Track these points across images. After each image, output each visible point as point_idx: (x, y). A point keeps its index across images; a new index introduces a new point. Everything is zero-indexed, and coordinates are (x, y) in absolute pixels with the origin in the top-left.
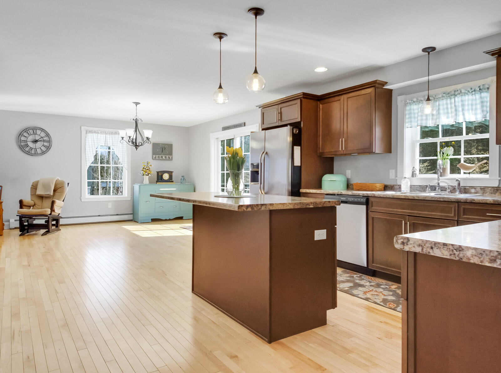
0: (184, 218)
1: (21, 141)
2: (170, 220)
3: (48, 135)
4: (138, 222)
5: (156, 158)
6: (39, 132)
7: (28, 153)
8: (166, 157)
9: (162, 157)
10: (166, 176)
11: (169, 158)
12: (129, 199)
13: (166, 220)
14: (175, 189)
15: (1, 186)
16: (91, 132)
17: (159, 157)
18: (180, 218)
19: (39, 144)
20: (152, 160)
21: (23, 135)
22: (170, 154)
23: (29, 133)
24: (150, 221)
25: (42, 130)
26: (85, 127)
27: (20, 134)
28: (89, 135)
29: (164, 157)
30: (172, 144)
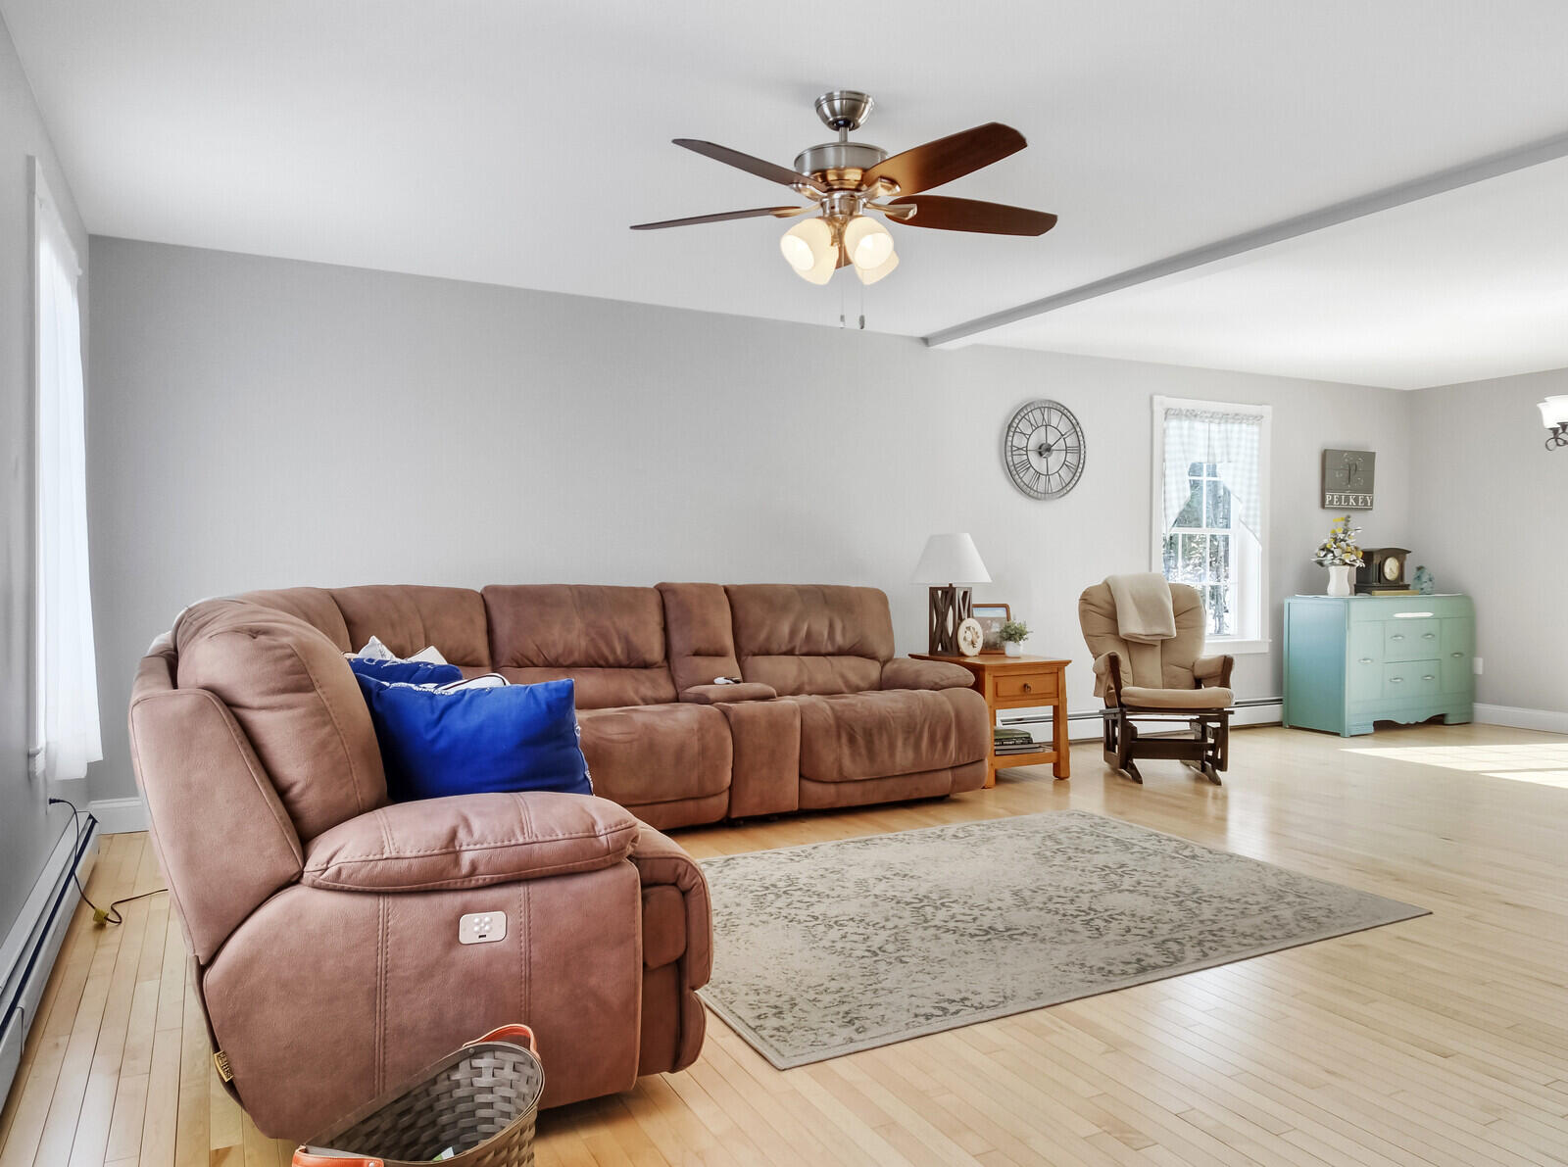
0: (1450, 720)
1: (1014, 449)
2: (1418, 725)
3: (1075, 426)
4: (1337, 734)
5: (1331, 502)
6: (1055, 418)
7: (1026, 490)
8: (1356, 500)
9: (1347, 499)
10: (1391, 568)
11: (1365, 501)
12: (1266, 649)
13: (1407, 726)
14: (1430, 614)
15: (1006, 606)
16: (1179, 414)
17: (1340, 499)
18: (1437, 721)
19: (1055, 460)
20: (1321, 509)
21: (1018, 430)
22: (1369, 488)
23: (1033, 422)
24: (1371, 729)
25: (1064, 412)
26: (1163, 397)
27: (1010, 426)
28: (1173, 423)
29: (1351, 500)
30: (1374, 453)
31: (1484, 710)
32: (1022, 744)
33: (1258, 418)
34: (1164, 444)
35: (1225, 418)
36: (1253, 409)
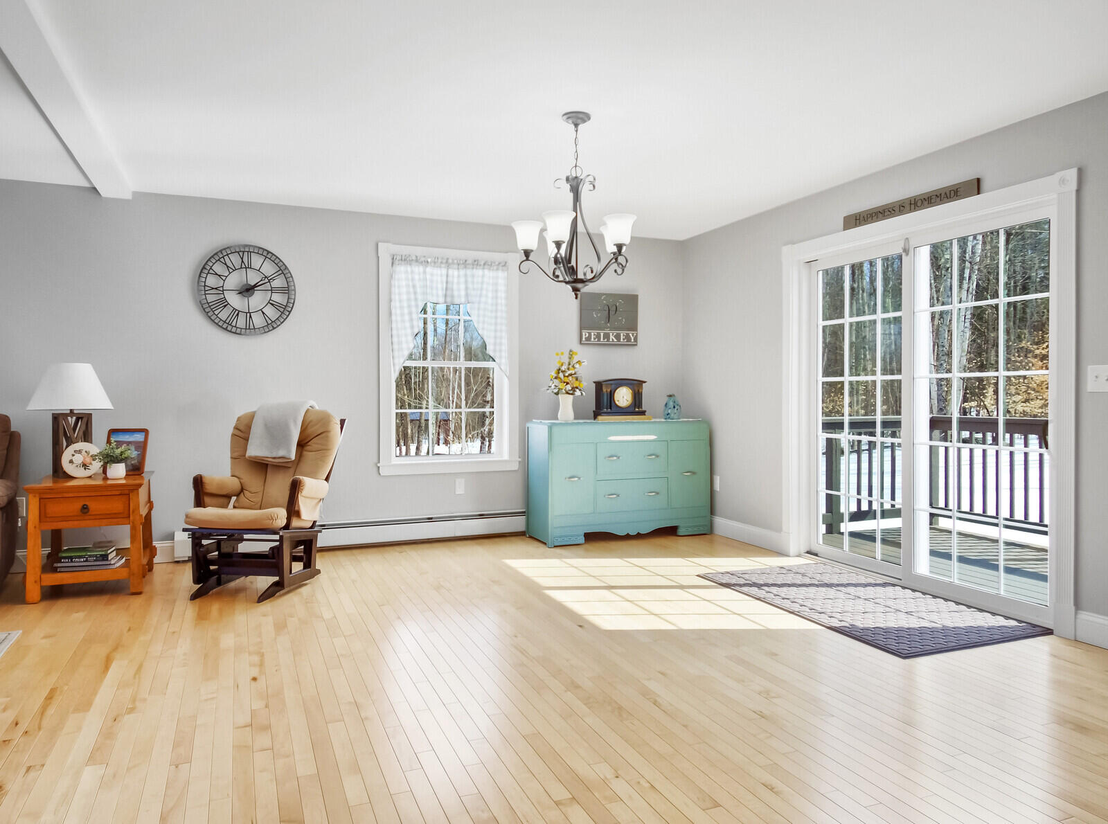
0: (681, 531)
1: (207, 288)
2: (639, 536)
3: (283, 270)
4: (545, 544)
5: (588, 339)
6: (257, 261)
7: (227, 327)
8: (618, 337)
9: (607, 336)
10: (623, 397)
11: (628, 338)
12: (515, 467)
13: (628, 537)
14: (653, 437)
15: (145, 431)
16: (406, 260)
17: (598, 336)
18: (670, 531)
19: (257, 300)
20: (579, 345)
21: (211, 271)
22: (633, 326)
23: (230, 265)
24: (582, 540)
25: (267, 255)
26: (390, 244)
27: (204, 268)
28: (401, 269)
29: (612, 337)
30: (637, 296)
31: (721, 523)
32: (95, 561)
33: (504, 265)
34: (390, 286)
35: (464, 264)
36: (498, 257)
